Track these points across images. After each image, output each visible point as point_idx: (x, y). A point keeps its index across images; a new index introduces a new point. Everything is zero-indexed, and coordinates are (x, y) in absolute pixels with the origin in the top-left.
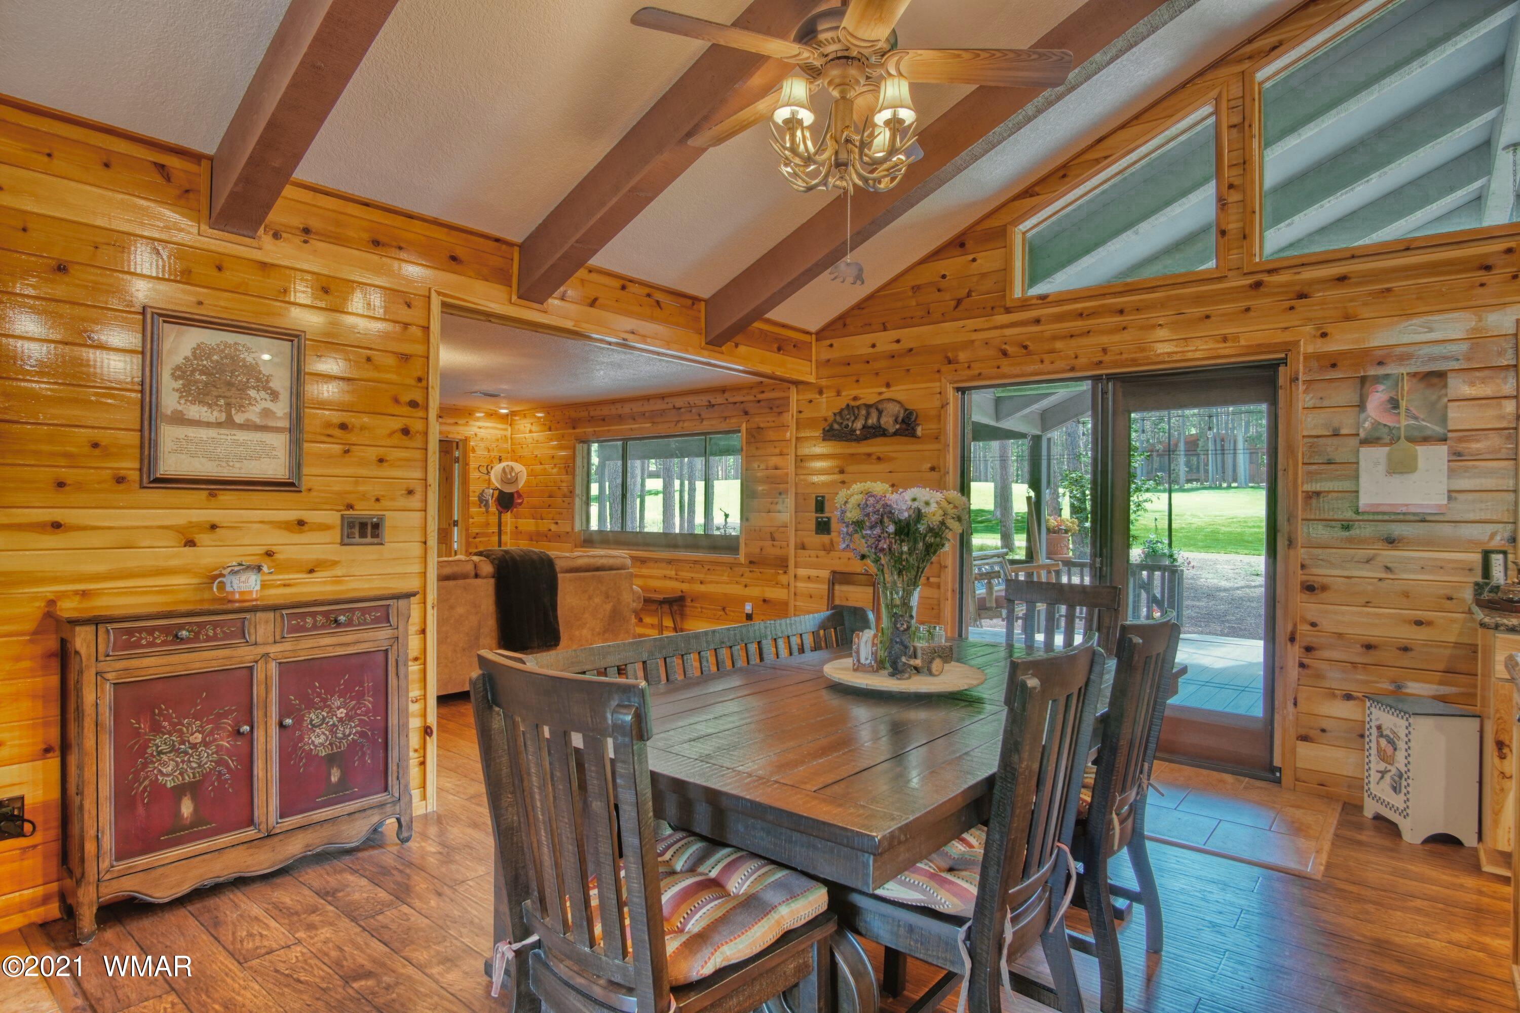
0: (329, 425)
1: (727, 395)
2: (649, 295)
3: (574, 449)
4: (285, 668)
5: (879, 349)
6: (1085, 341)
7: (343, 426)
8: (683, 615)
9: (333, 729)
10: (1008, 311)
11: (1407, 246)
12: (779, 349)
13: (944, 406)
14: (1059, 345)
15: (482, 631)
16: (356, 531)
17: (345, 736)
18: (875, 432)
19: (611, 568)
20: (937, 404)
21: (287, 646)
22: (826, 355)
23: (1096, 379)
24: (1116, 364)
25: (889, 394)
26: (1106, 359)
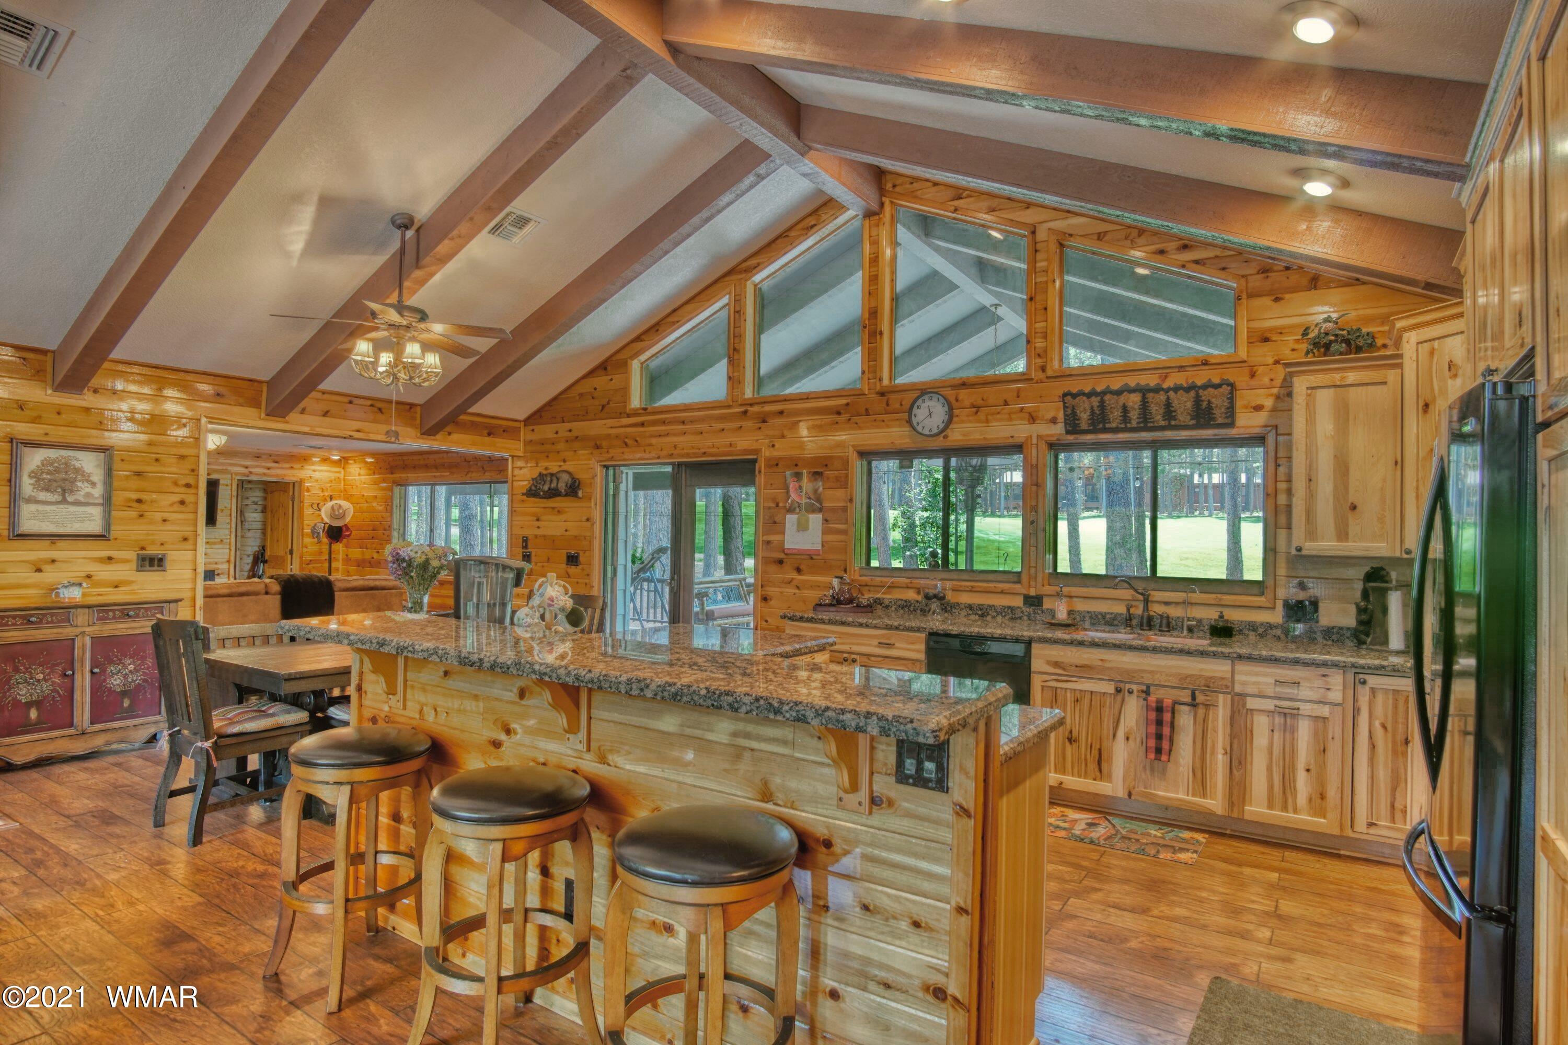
0: (130, 500)
2: (372, 405)
3: (392, 491)
4: (97, 641)
5: (560, 435)
6: (666, 440)
7: (139, 501)
9: (125, 677)
10: (628, 416)
11: (807, 397)
12: (489, 434)
13: (595, 476)
14: (654, 441)
16: (147, 563)
17: (134, 681)
18: (553, 493)
19: (383, 588)
20: (591, 475)
21: (96, 628)
22: (530, 437)
23: (674, 464)
24: (682, 456)
25: (565, 467)
26: (675, 452)
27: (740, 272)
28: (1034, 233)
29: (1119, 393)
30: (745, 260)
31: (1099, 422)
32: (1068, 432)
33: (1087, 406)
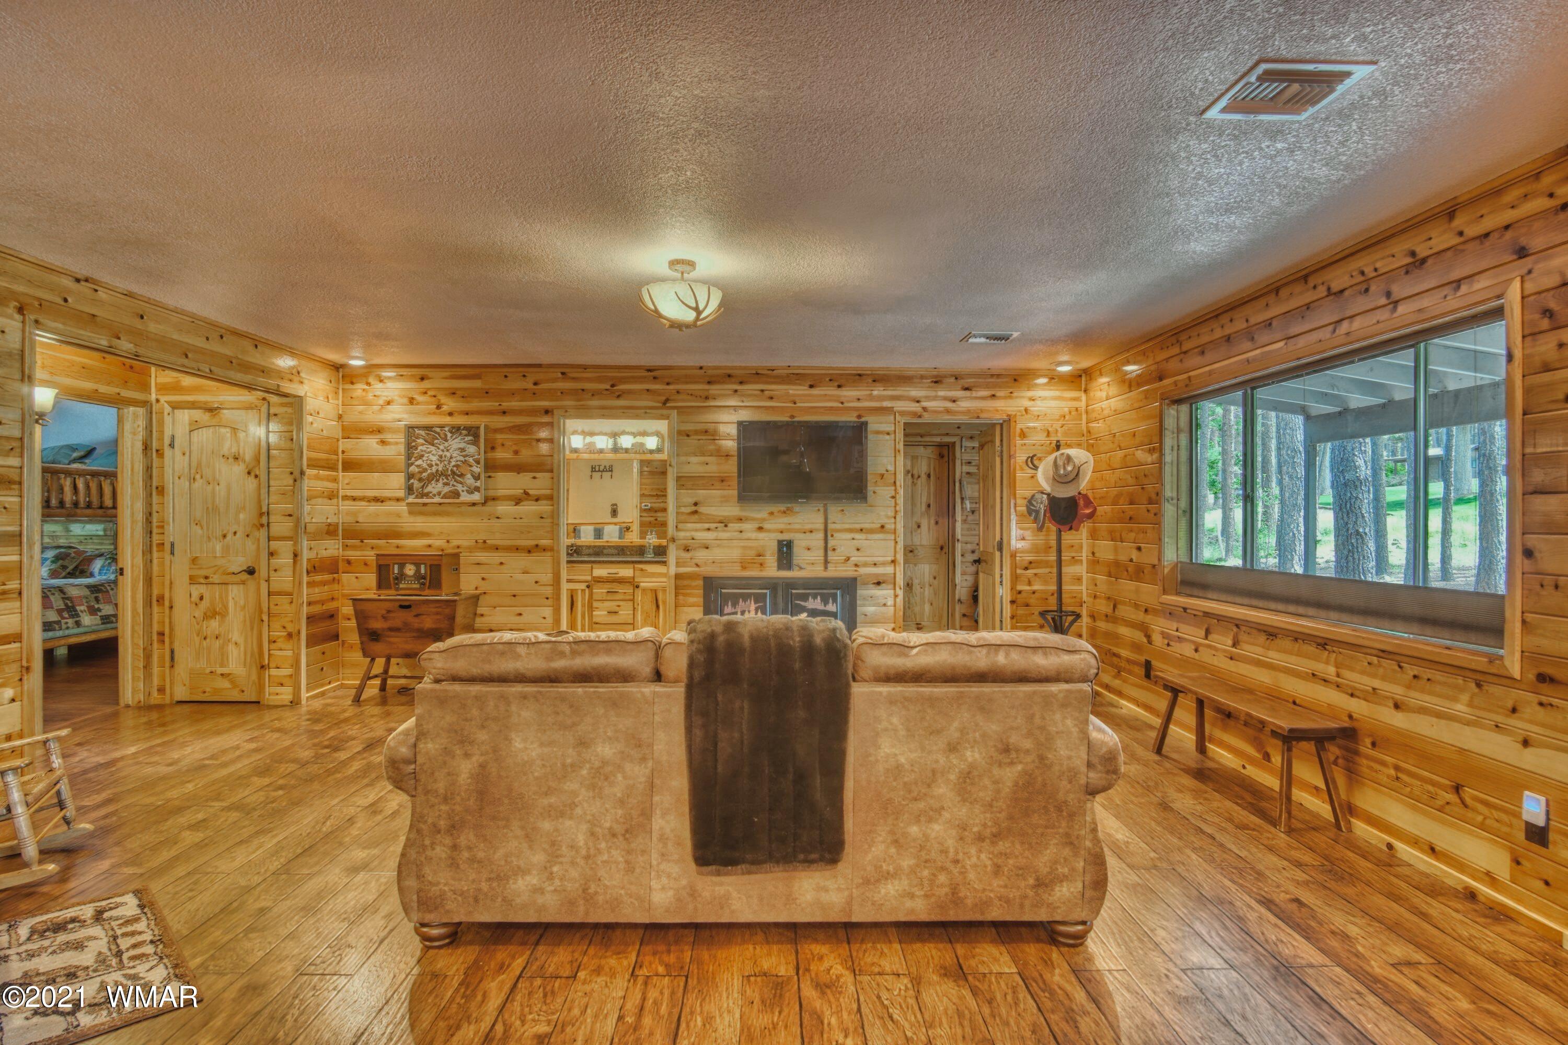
1: (1459, 222)
8: (1352, 775)
15: (656, 799)
19: (1022, 678)
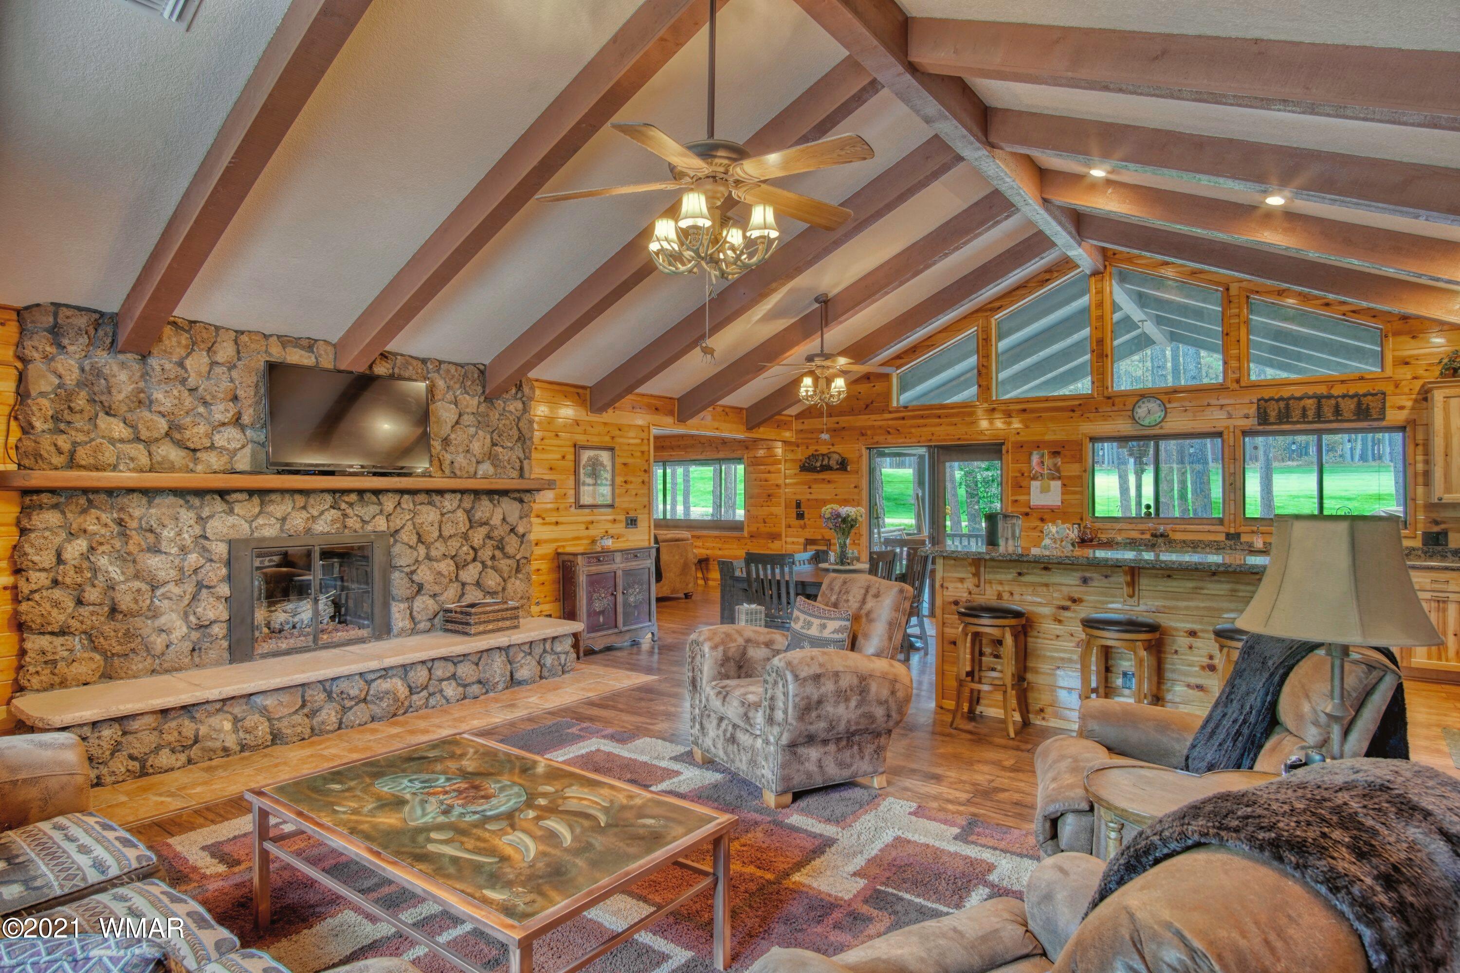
0: (622, 482)
4: (624, 573)
5: (828, 426)
6: (925, 429)
7: (626, 482)
8: (708, 570)
9: (635, 596)
10: (890, 412)
11: (1046, 399)
13: (861, 456)
14: (913, 430)
16: (630, 523)
17: (639, 599)
18: (826, 468)
20: (857, 455)
21: (623, 565)
22: (801, 427)
23: (929, 447)
24: (938, 441)
25: (832, 450)
26: (934, 438)
27: (986, 311)
28: (1228, 289)
29: (1300, 399)
30: (990, 303)
31: (1284, 416)
32: (1259, 424)
33: (1276, 407)
